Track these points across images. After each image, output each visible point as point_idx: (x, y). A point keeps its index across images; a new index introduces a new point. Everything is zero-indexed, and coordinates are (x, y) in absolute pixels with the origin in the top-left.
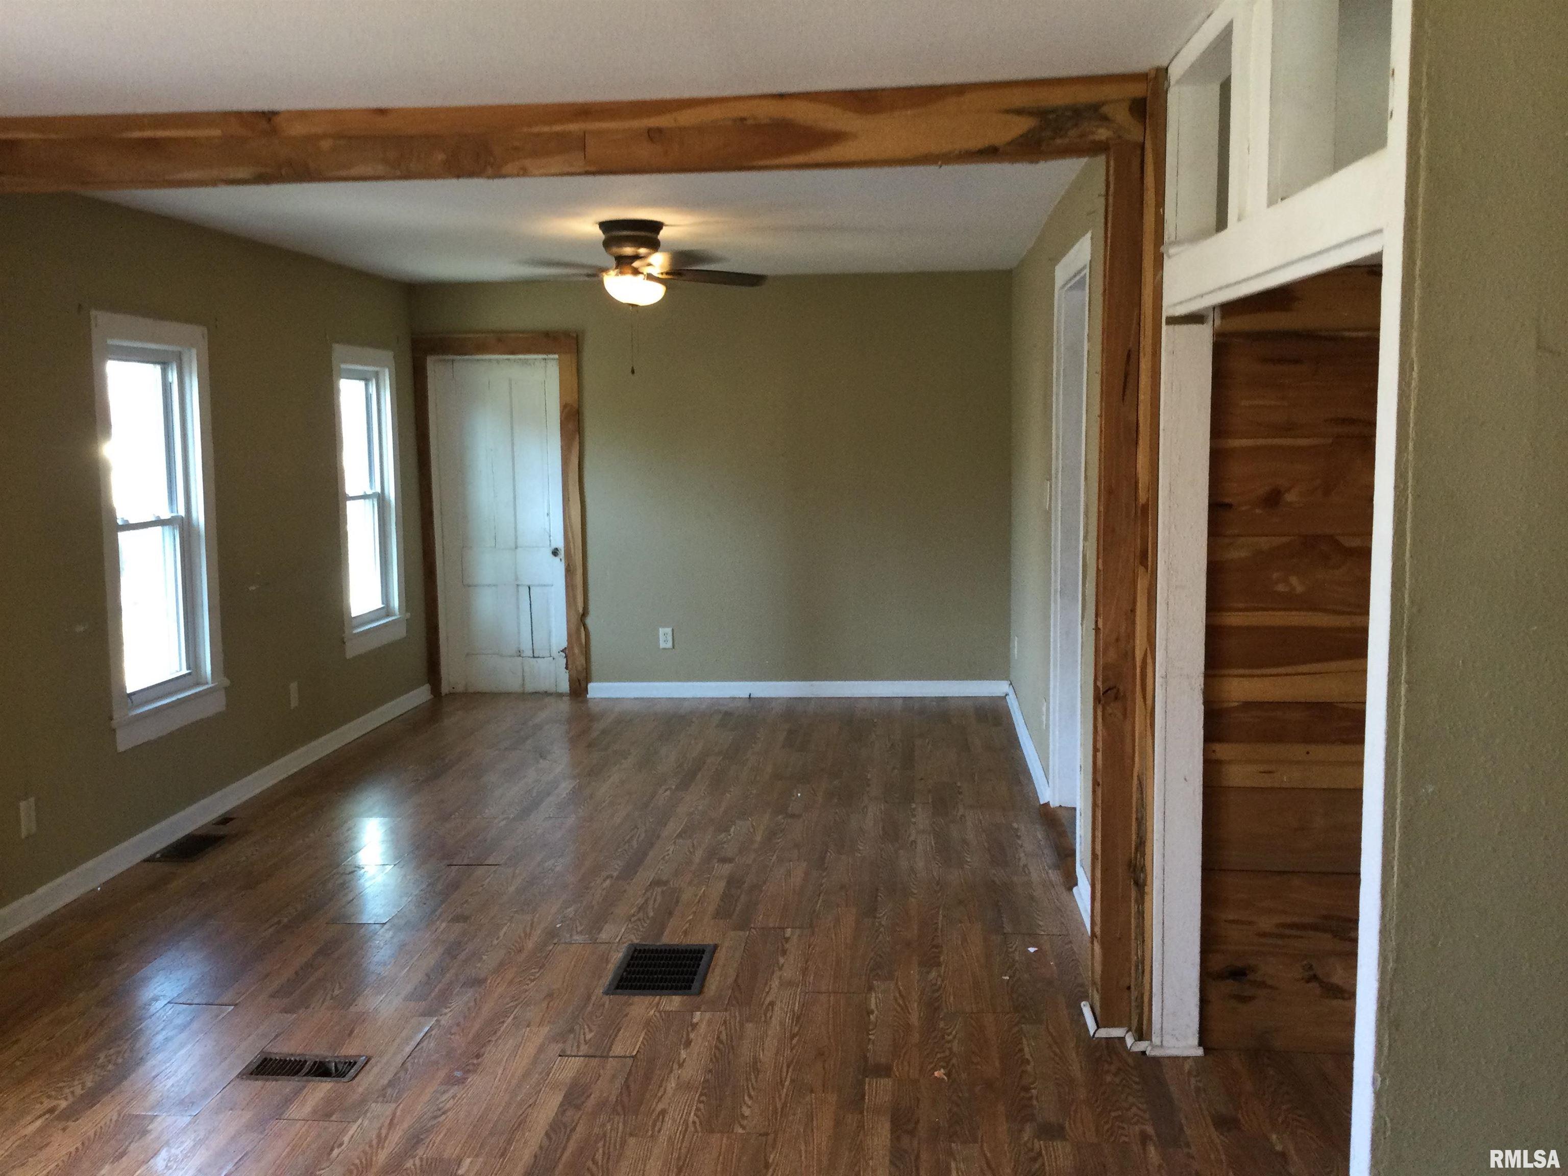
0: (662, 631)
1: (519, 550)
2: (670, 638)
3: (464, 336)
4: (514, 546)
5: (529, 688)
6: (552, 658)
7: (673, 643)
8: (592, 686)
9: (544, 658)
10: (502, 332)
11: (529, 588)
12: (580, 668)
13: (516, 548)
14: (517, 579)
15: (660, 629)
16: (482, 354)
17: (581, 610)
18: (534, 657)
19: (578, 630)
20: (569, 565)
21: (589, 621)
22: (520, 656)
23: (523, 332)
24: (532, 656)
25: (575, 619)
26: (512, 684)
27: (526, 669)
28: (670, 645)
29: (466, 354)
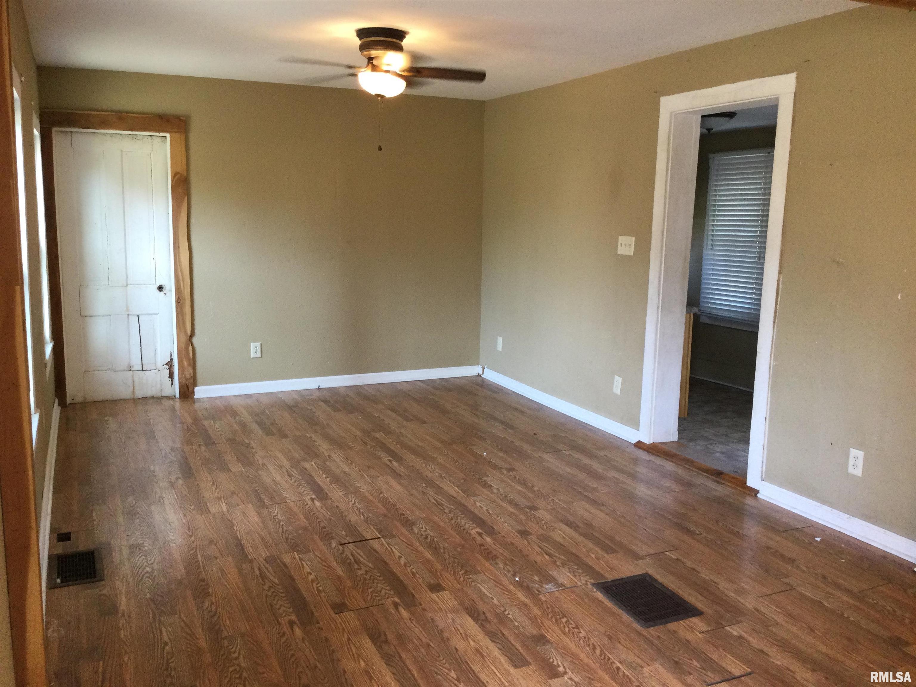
0: (252, 345)
1: (130, 287)
2: (259, 350)
3: (89, 112)
4: (125, 284)
5: (139, 394)
6: (157, 370)
7: (261, 354)
8: (196, 389)
9: (150, 370)
10: (121, 112)
11: (138, 316)
12: (188, 376)
13: (127, 285)
14: (128, 309)
15: (252, 344)
16: (104, 128)
17: (189, 333)
18: (143, 370)
19: (187, 349)
20: (179, 298)
21: (195, 340)
22: (130, 370)
23: (140, 113)
24: (141, 370)
25: (184, 339)
26: (124, 393)
27: (136, 379)
28: (259, 355)
29: (88, 128)
